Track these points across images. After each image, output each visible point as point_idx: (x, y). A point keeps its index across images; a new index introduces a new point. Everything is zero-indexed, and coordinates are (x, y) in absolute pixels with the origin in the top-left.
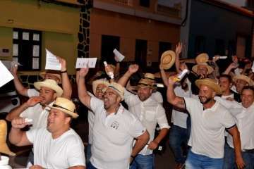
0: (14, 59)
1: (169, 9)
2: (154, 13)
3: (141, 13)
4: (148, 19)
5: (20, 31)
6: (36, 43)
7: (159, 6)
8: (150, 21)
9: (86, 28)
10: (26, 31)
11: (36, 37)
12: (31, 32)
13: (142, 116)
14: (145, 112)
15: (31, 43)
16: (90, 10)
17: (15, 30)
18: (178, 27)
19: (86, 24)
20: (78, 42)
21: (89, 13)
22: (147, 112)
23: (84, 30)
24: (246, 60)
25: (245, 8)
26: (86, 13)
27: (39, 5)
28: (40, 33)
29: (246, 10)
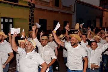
0: (1, 30)
1: (68, 7)
2: (61, 9)
3: (55, 9)
4: (59, 12)
5: (4, 18)
6: (11, 23)
7: (63, 6)
8: (59, 13)
9: (32, 16)
10: (6, 18)
11: (11, 21)
12: (9, 19)
13: (43, 54)
14: (44, 52)
15: (9, 23)
16: (34, 9)
17: (2, 18)
18: (71, 15)
19: (32, 15)
20: (29, 22)
21: (33, 10)
22: (46, 51)
23: (31, 17)
24: (100, 28)
25: (99, 6)
26: (32, 10)
27: (12, 7)
28: (12, 19)
29: (100, 7)
